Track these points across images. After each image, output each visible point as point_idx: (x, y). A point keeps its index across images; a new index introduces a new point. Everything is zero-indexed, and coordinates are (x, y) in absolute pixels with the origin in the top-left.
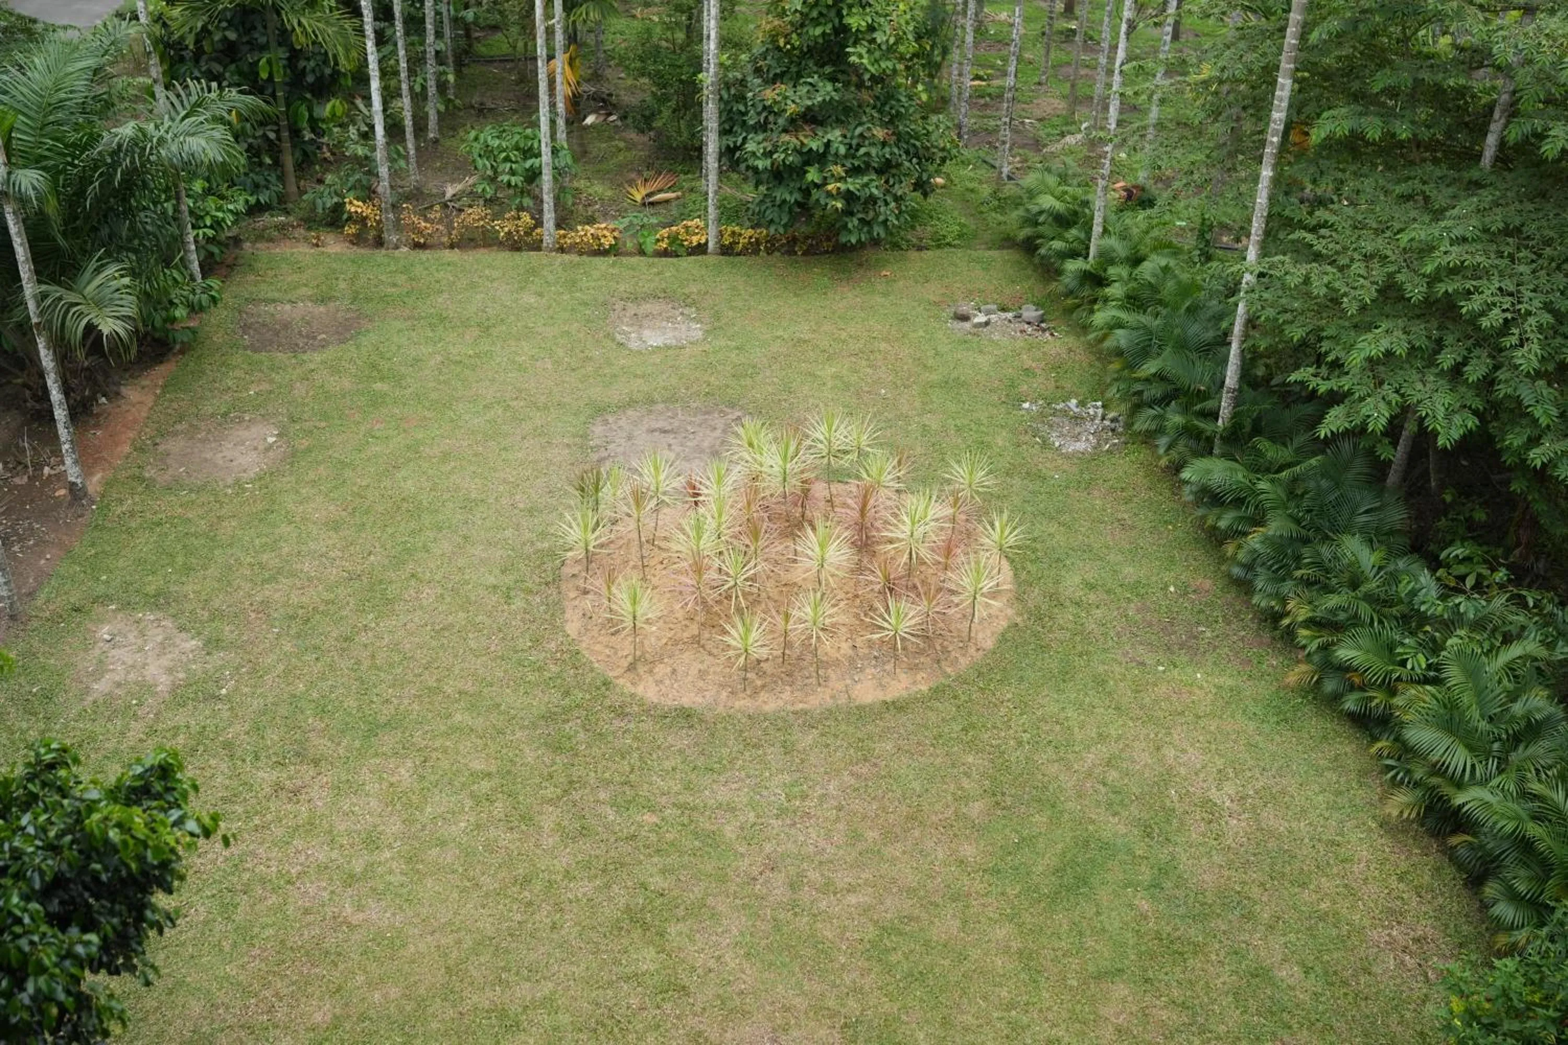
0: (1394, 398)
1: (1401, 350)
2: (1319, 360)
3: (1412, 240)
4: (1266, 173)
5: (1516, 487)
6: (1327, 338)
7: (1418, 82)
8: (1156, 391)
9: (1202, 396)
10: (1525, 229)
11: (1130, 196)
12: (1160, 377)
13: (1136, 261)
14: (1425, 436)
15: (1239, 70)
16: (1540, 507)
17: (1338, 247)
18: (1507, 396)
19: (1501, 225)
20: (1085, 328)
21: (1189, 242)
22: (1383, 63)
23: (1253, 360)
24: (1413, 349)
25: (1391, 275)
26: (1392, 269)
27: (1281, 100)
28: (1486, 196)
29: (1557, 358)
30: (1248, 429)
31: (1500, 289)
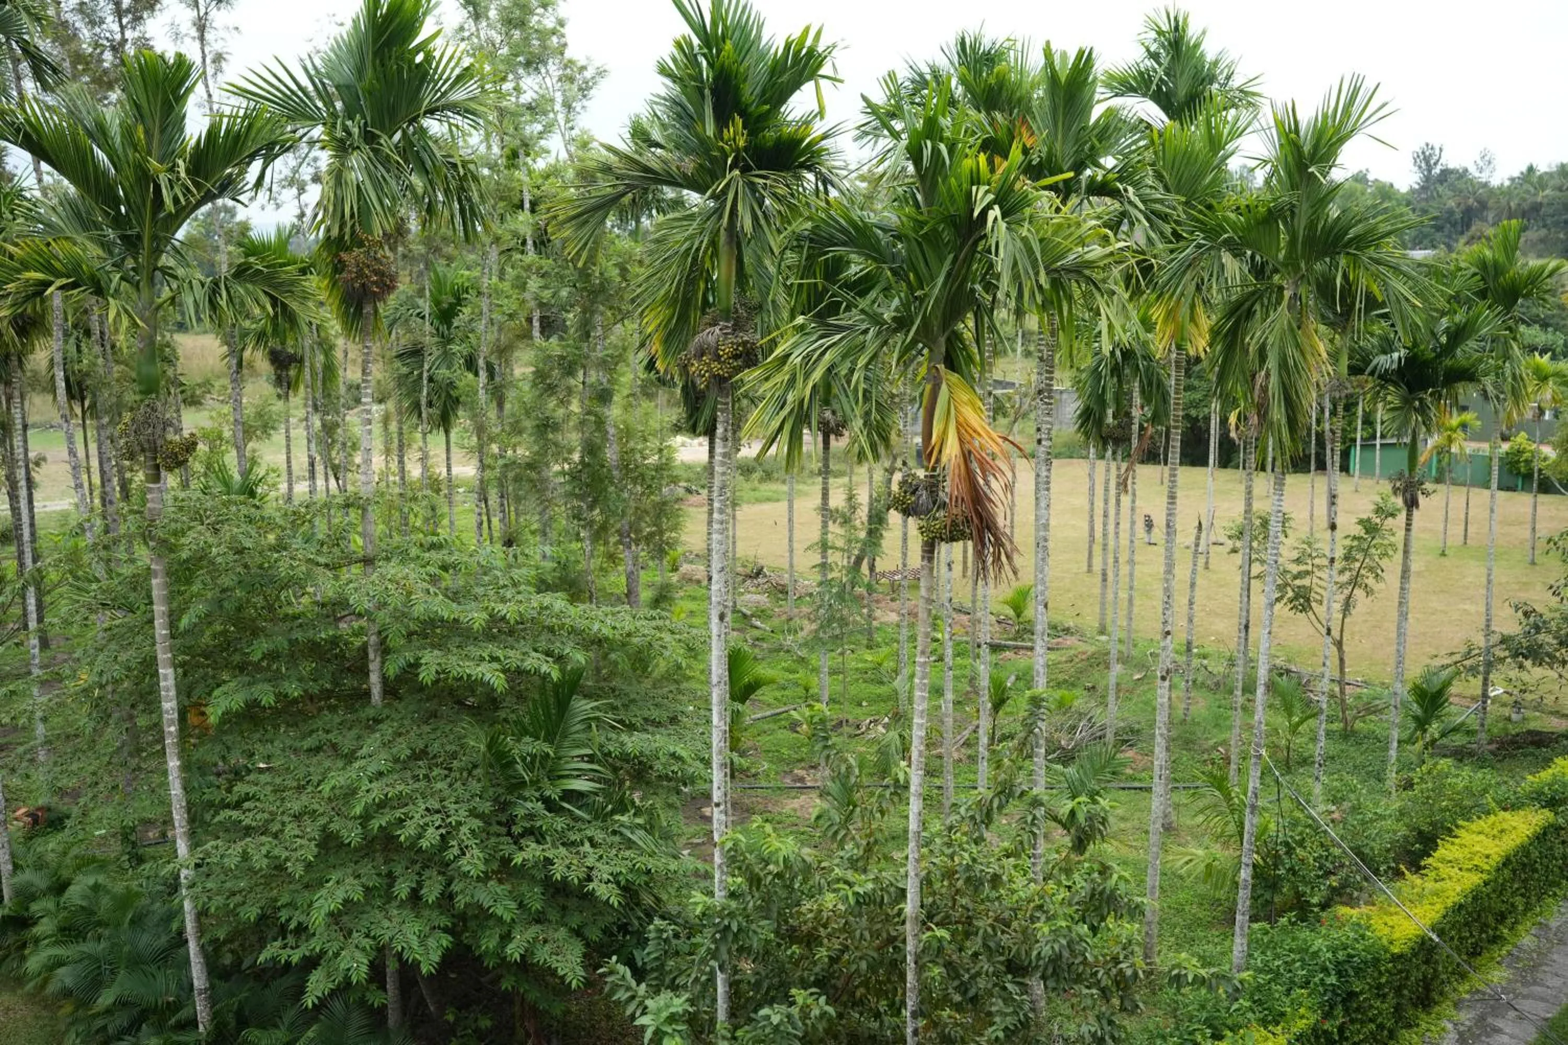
0: (367, 943)
1: (357, 895)
2: (283, 931)
3: (333, 788)
4: (173, 763)
5: (506, 984)
6: (284, 906)
7: (293, 643)
8: (121, 1020)
9: (175, 1007)
10: (430, 749)
11: (36, 820)
12: (121, 1004)
13: (60, 887)
14: (408, 970)
15: (117, 671)
16: (533, 995)
17: (266, 816)
18: (467, 905)
19: (408, 752)
20: (20, 981)
21: (115, 848)
22: (256, 632)
23: (216, 950)
24: (367, 890)
25: (324, 828)
26: (323, 821)
27: (168, 690)
28: (387, 729)
29: (498, 856)
30: (233, 1023)
31: (427, 809)
